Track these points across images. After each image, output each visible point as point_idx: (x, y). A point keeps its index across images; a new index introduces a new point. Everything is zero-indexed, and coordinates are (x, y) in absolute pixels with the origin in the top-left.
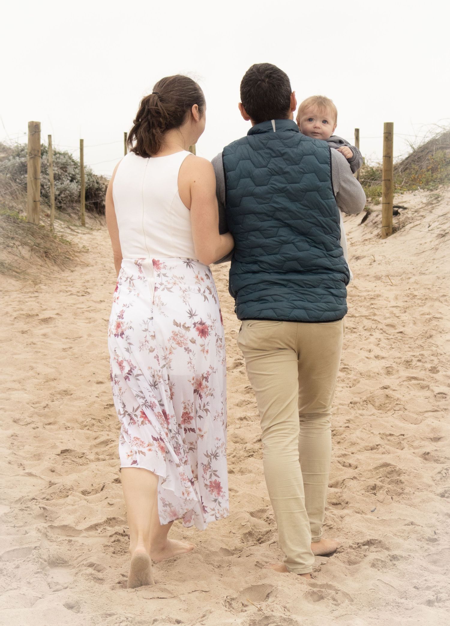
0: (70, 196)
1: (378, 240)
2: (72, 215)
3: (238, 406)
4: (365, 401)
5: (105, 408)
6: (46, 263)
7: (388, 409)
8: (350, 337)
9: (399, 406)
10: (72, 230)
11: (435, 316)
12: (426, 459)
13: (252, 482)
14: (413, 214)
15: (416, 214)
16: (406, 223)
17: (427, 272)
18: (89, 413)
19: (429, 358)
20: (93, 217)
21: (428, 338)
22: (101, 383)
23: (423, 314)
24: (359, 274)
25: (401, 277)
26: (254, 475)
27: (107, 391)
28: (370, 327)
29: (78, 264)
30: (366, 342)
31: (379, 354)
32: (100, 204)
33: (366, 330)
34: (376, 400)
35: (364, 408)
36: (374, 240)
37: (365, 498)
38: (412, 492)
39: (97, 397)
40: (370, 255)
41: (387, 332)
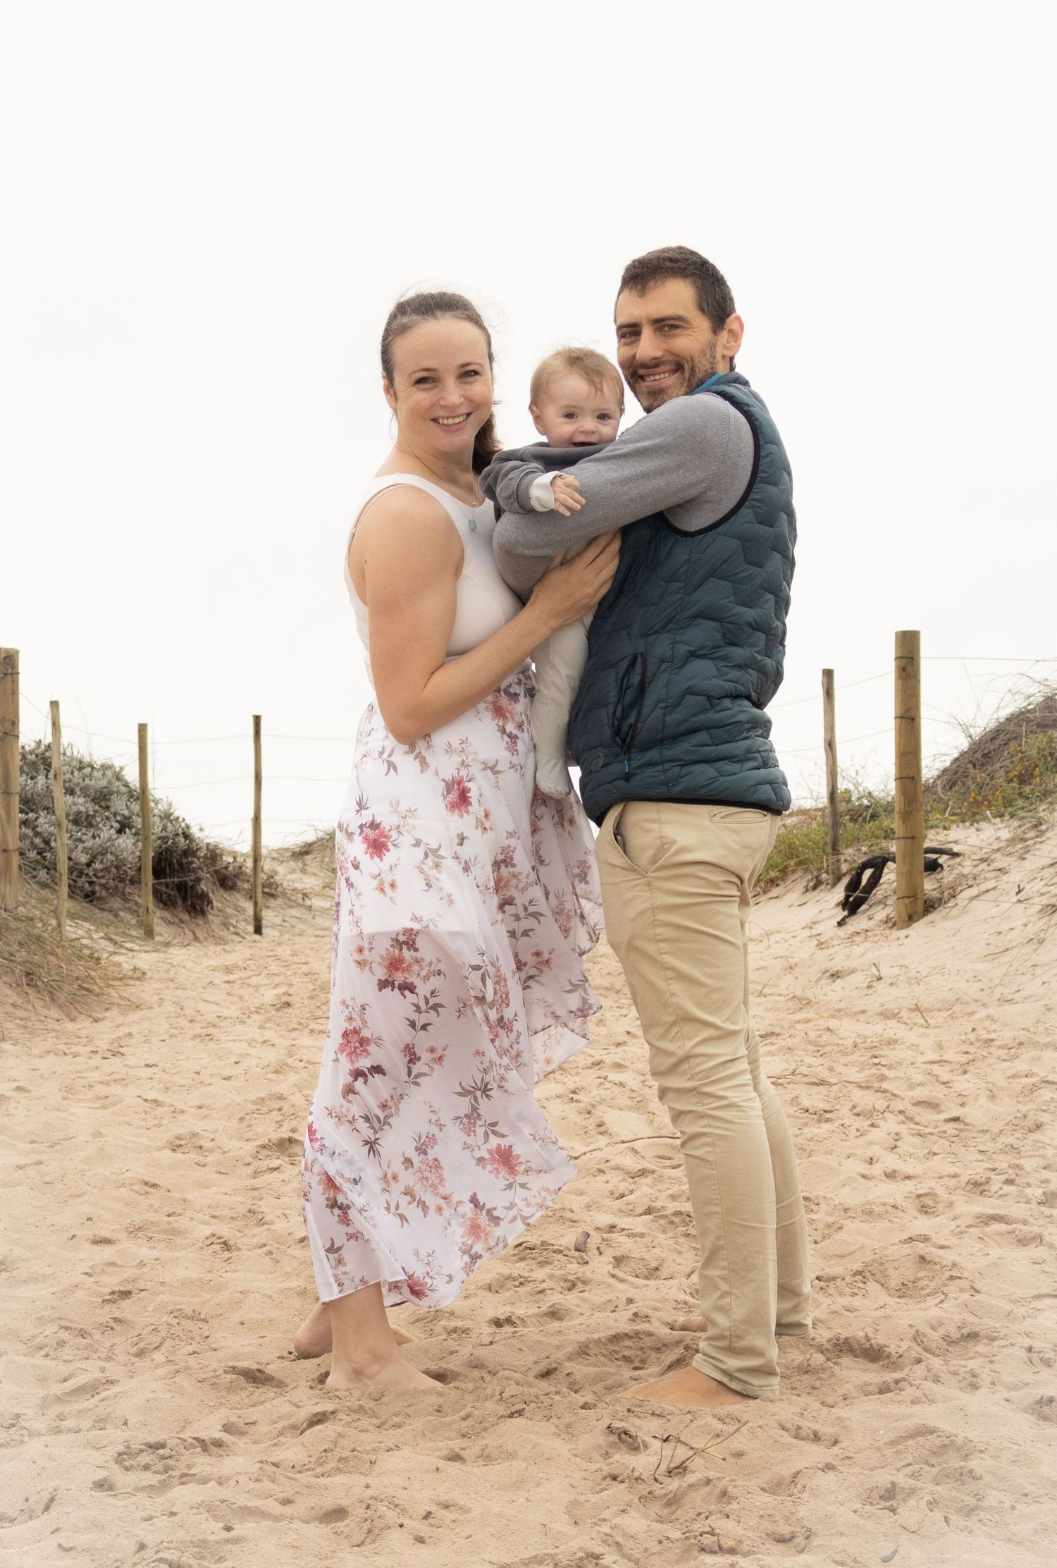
0: (117, 867)
1: (887, 932)
2: (122, 914)
3: (490, 1290)
4: (859, 1273)
5: (103, 1301)
6: (29, 1002)
7: (927, 1291)
8: (817, 1131)
9: (957, 1281)
10: (115, 943)
11: (1048, 1079)
12: (1045, 1419)
13: (518, 1485)
14: (975, 866)
15: (984, 866)
16: (960, 888)
17: (1017, 996)
18: (56, 1315)
19: (1037, 1175)
20: (177, 920)
21: (1030, 1131)
22: (107, 1241)
23: (1014, 1076)
24: (839, 1010)
25: (949, 1012)
26: (524, 1465)
27: (119, 1262)
28: (870, 1107)
29: (113, 1004)
30: (860, 1141)
31: (895, 1167)
32: (192, 887)
33: (858, 1115)
34: (890, 1271)
35: (856, 1291)
36: (876, 932)
37: (862, 1522)
38: (1007, 1505)
39: (86, 1274)
40: (867, 967)
41: (917, 1119)
